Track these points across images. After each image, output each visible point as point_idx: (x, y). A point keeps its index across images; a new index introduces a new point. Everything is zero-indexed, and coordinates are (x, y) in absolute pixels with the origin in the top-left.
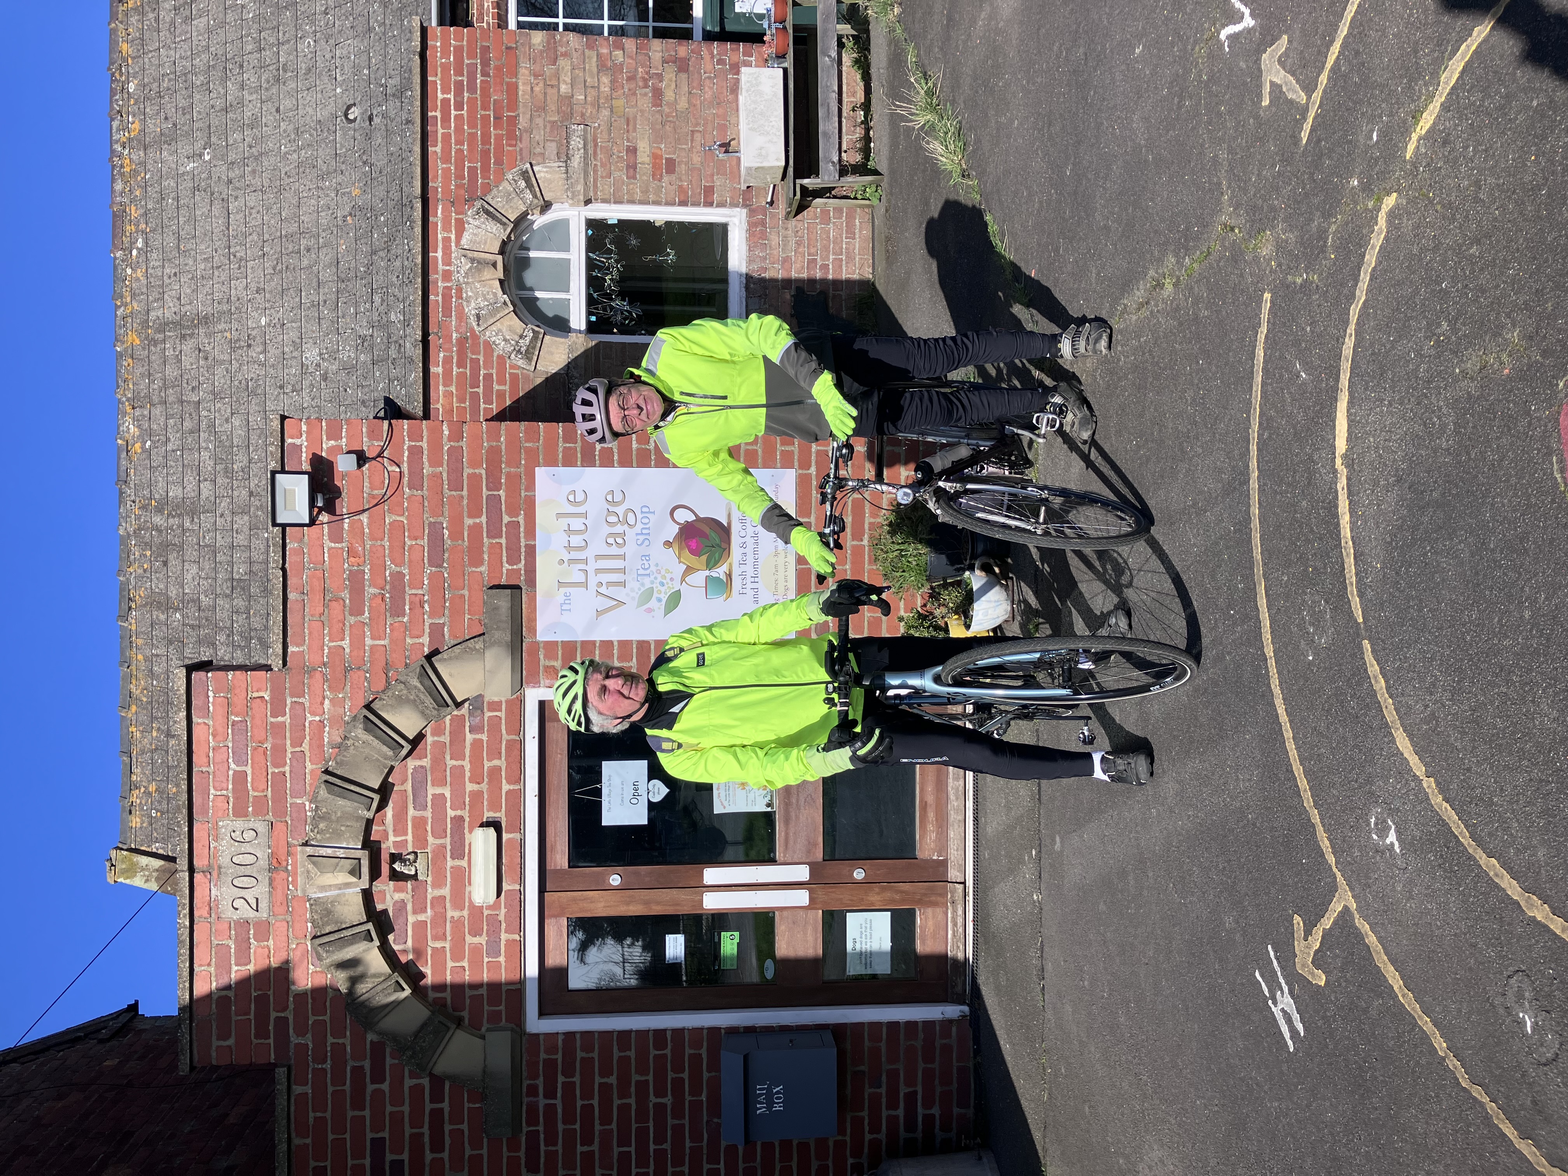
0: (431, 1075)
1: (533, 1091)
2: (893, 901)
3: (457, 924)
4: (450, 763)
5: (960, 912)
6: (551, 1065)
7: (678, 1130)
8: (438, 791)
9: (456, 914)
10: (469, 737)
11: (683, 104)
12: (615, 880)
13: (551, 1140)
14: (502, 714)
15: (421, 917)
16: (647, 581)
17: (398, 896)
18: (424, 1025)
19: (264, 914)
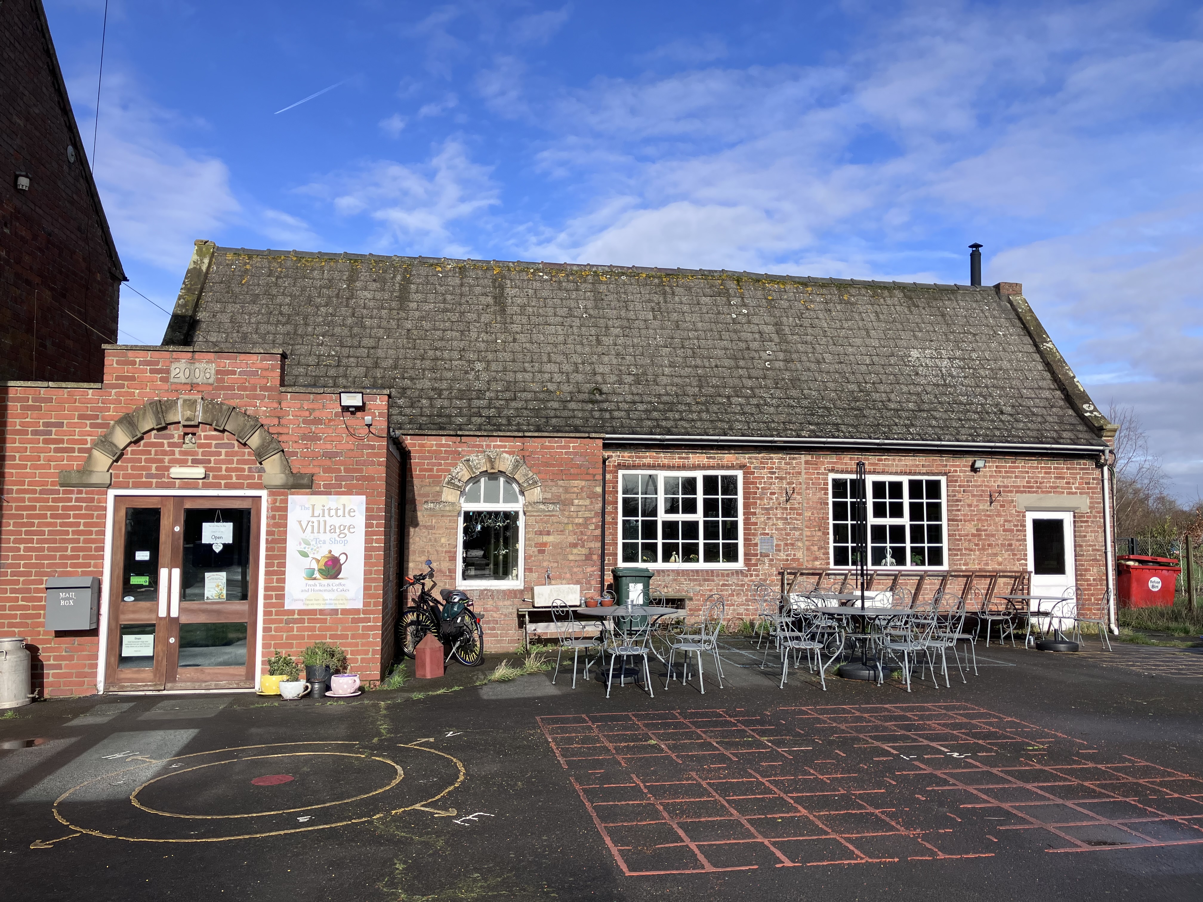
0: (91, 449)
1: (80, 492)
2: (158, 656)
3: (162, 461)
4: (235, 459)
5: (151, 688)
6: (92, 500)
7: (54, 557)
8: (223, 453)
9: (166, 461)
10: (246, 467)
11: (571, 557)
12: (177, 529)
13: (54, 500)
14: (256, 481)
15: (166, 446)
16: (314, 543)
17: (176, 436)
18: (116, 446)
19: (172, 380)
